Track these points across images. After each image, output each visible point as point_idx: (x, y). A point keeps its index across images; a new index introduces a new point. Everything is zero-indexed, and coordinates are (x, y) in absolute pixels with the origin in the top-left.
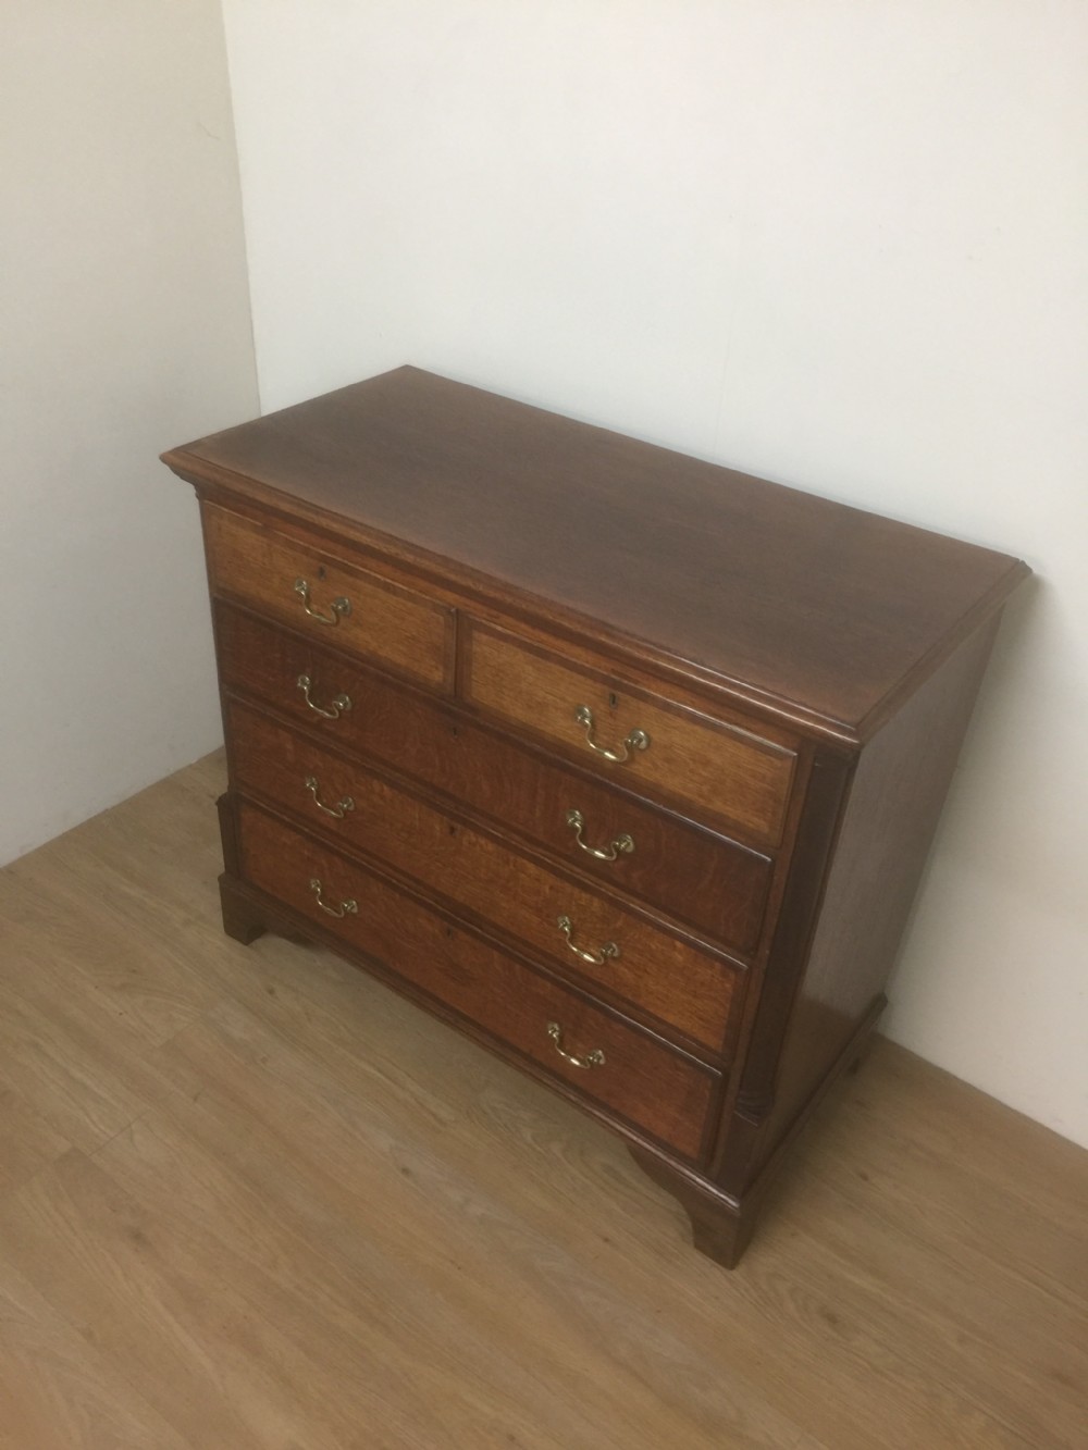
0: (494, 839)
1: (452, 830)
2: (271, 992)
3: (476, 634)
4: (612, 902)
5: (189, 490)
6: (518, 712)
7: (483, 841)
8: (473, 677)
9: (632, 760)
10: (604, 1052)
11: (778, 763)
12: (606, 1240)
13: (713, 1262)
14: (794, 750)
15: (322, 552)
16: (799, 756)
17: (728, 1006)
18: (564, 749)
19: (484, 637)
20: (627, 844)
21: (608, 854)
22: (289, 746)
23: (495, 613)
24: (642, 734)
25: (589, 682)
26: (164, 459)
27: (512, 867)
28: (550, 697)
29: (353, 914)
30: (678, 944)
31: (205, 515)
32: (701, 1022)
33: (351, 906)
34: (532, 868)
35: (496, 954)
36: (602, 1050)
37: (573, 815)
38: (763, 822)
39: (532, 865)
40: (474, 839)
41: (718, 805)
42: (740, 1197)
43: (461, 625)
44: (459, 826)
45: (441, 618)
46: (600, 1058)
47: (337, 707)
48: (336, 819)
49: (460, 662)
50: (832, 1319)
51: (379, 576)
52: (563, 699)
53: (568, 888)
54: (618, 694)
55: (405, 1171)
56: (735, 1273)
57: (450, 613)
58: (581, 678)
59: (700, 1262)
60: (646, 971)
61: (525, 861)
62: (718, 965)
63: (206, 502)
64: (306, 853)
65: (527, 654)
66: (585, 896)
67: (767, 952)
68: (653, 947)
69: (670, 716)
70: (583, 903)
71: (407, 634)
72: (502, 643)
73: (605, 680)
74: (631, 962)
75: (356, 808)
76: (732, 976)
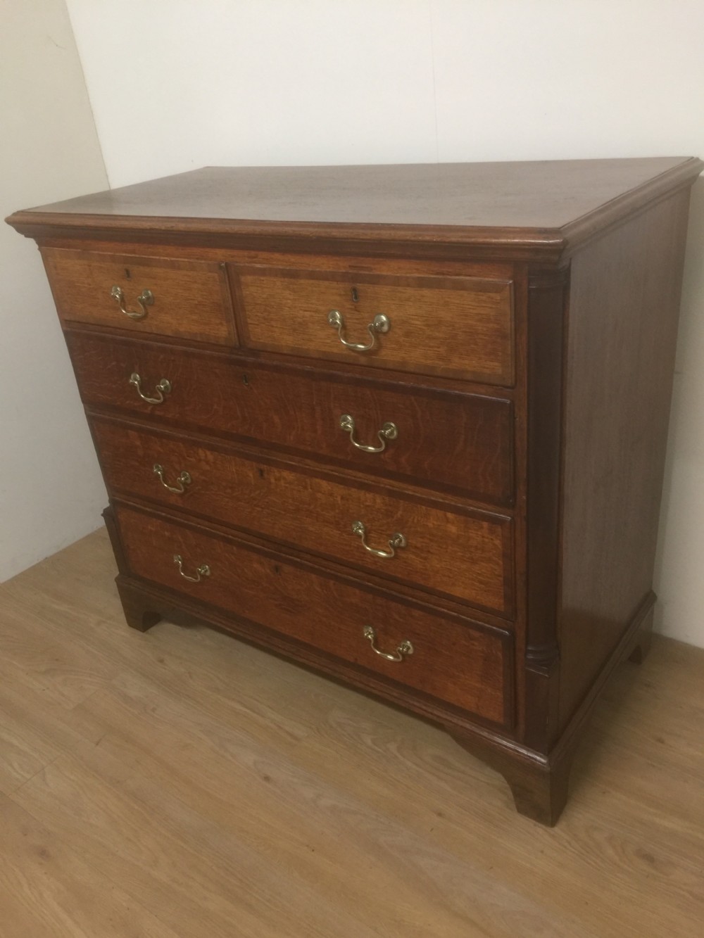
0: (291, 468)
1: (261, 472)
2: (161, 661)
3: (243, 279)
4: (391, 493)
5: (31, 244)
6: (287, 341)
7: (285, 474)
8: (249, 321)
9: (380, 346)
10: (412, 643)
11: (497, 297)
12: (440, 815)
13: (534, 822)
14: (510, 278)
15: (124, 254)
16: (514, 282)
17: (501, 563)
18: (328, 361)
19: (249, 278)
20: (391, 430)
21: (377, 445)
22: (138, 443)
23: (253, 253)
24: (384, 318)
25: (334, 284)
26: (9, 221)
27: (310, 490)
28: (307, 314)
29: (208, 577)
30: (450, 515)
31: (45, 258)
32: (483, 586)
33: (205, 570)
34: (325, 485)
35: (313, 576)
36: (409, 640)
37: (345, 420)
38: (496, 364)
39: (324, 481)
40: (277, 474)
41: (457, 363)
42: (547, 753)
43: (230, 275)
44: (264, 467)
45: (216, 275)
46: (408, 648)
47: (160, 389)
48: (181, 495)
49: (235, 310)
50: (649, 859)
51: (166, 258)
52: (317, 311)
53: (354, 492)
54: (359, 286)
55: (267, 779)
56: (556, 829)
57: (221, 267)
58: (327, 283)
59: (526, 824)
60: (429, 552)
61: (317, 480)
62: (485, 524)
63: (43, 248)
64: (167, 534)
65: (282, 279)
66: (369, 496)
67: (524, 497)
68: (430, 525)
69: (400, 289)
70: (367, 504)
71: (196, 302)
72: (262, 278)
73: (344, 277)
74: (416, 547)
75: (192, 479)
76: (499, 530)
